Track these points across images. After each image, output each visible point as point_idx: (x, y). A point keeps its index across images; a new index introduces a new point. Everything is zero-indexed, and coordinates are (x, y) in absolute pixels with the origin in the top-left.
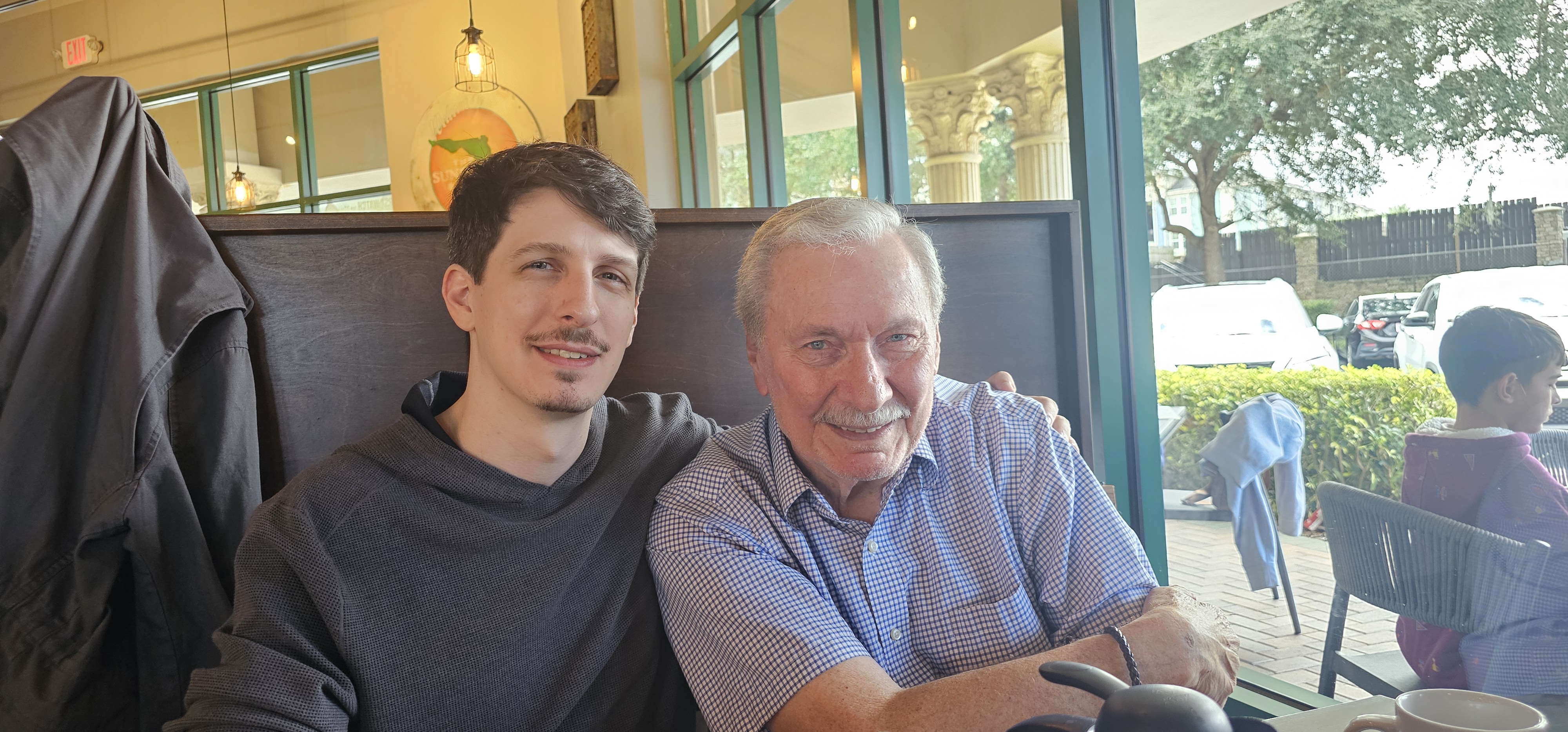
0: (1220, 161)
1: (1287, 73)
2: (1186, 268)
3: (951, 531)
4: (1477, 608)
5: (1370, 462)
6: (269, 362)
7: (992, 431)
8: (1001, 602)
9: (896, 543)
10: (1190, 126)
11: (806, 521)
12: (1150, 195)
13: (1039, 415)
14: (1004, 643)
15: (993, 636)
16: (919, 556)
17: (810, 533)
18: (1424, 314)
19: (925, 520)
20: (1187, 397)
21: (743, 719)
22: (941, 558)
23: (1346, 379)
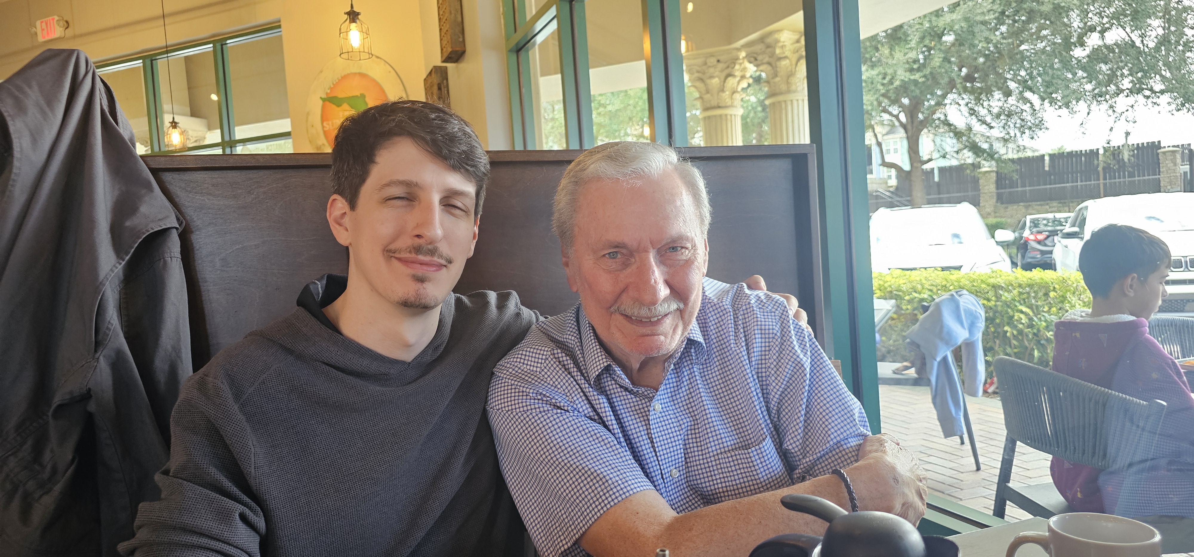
0: (923, 113)
1: (974, 46)
2: (897, 195)
3: (716, 395)
4: (1111, 450)
5: (1034, 341)
6: (197, 268)
7: (747, 320)
8: (753, 449)
9: (675, 405)
10: (900, 86)
11: (607, 388)
12: (869, 139)
13: (783, 308)
14: (756, 480)
15: (748, 474)
16: (693, 414)
17: (610, 397)
18: (1076, 229)
19: (697, 387)
20: (897, 293)
21: (560, 536)
22: (709, 416)
23: (1017, 279)
